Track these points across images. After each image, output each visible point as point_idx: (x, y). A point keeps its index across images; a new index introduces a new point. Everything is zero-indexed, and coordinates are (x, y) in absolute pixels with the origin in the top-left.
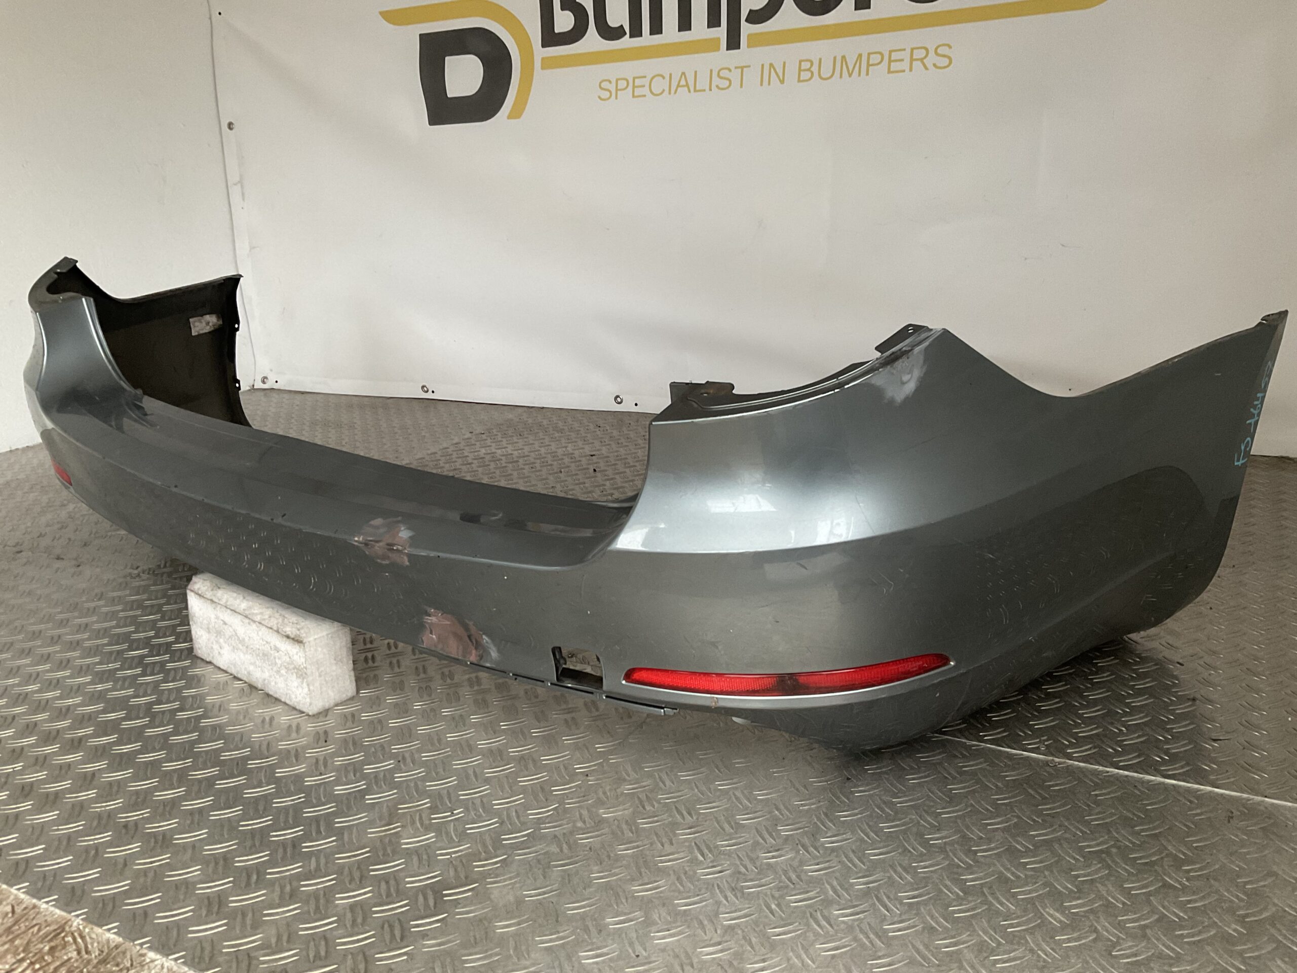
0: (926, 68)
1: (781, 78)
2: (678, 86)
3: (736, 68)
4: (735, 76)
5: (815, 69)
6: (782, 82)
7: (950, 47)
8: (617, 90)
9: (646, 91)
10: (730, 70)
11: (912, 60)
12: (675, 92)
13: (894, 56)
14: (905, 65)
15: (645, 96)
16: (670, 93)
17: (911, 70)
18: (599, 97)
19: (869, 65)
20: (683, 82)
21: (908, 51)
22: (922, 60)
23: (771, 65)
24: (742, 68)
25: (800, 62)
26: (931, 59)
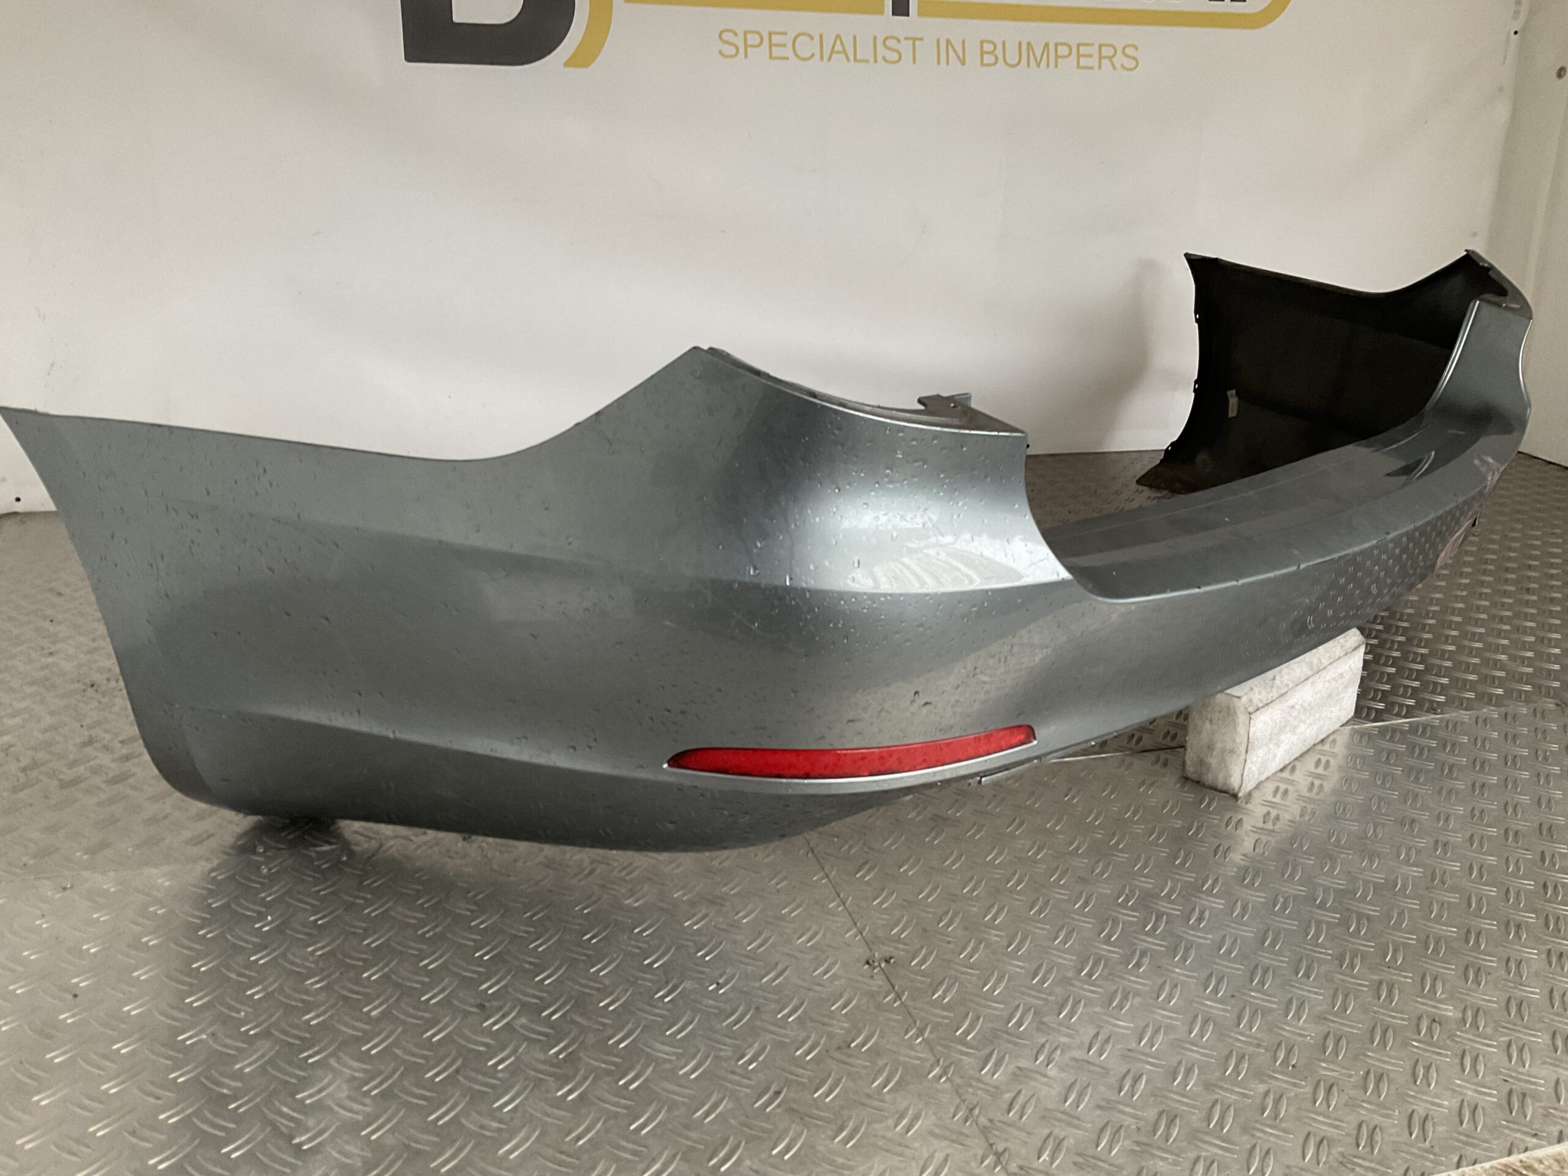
0: (1114, 68)
1: (961, 56)
2: (832, 51)
3: (906, 39)
4: (905, 47)
5: (999, 52)
6: (963, 63)
7: (1137, 48)
8: (746, 46)
9: (788, 52)
10: (899, 41)
11: (1101, 57)
12: (830, 59)
13: (1083, 50)
14: (1093, 62)
15: (787, 58)
16: (822, 58)
17: (1100, 67)
18: (720, 52)
19: (1057, 57)
20: (838, 47)
21: (1096, 47)
22: (1110, 58)
23: (948, 42)
24: (914, 39)
25: (982, 43)
26: (1119, 59)
